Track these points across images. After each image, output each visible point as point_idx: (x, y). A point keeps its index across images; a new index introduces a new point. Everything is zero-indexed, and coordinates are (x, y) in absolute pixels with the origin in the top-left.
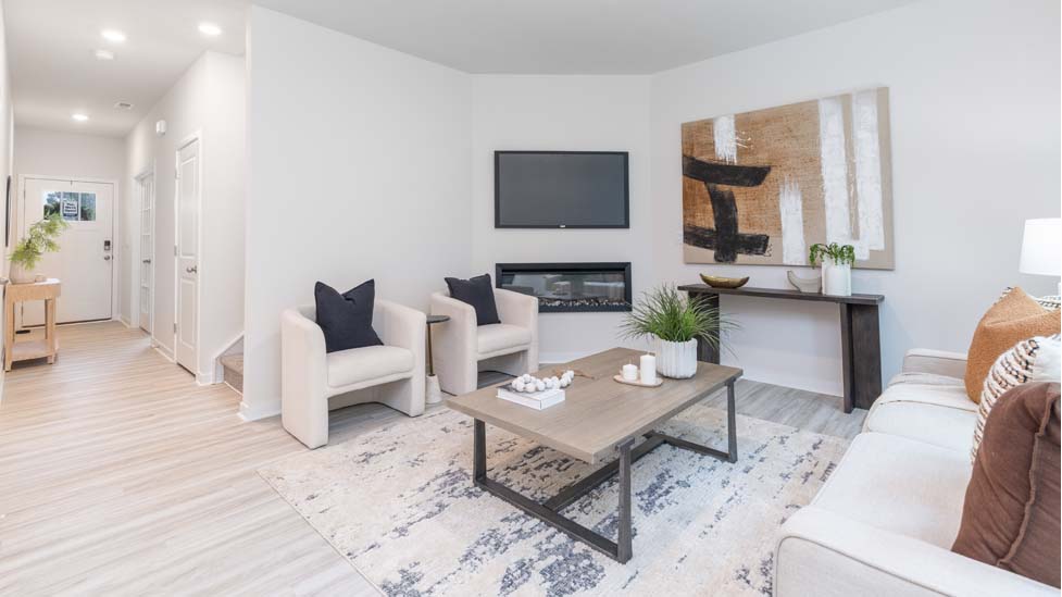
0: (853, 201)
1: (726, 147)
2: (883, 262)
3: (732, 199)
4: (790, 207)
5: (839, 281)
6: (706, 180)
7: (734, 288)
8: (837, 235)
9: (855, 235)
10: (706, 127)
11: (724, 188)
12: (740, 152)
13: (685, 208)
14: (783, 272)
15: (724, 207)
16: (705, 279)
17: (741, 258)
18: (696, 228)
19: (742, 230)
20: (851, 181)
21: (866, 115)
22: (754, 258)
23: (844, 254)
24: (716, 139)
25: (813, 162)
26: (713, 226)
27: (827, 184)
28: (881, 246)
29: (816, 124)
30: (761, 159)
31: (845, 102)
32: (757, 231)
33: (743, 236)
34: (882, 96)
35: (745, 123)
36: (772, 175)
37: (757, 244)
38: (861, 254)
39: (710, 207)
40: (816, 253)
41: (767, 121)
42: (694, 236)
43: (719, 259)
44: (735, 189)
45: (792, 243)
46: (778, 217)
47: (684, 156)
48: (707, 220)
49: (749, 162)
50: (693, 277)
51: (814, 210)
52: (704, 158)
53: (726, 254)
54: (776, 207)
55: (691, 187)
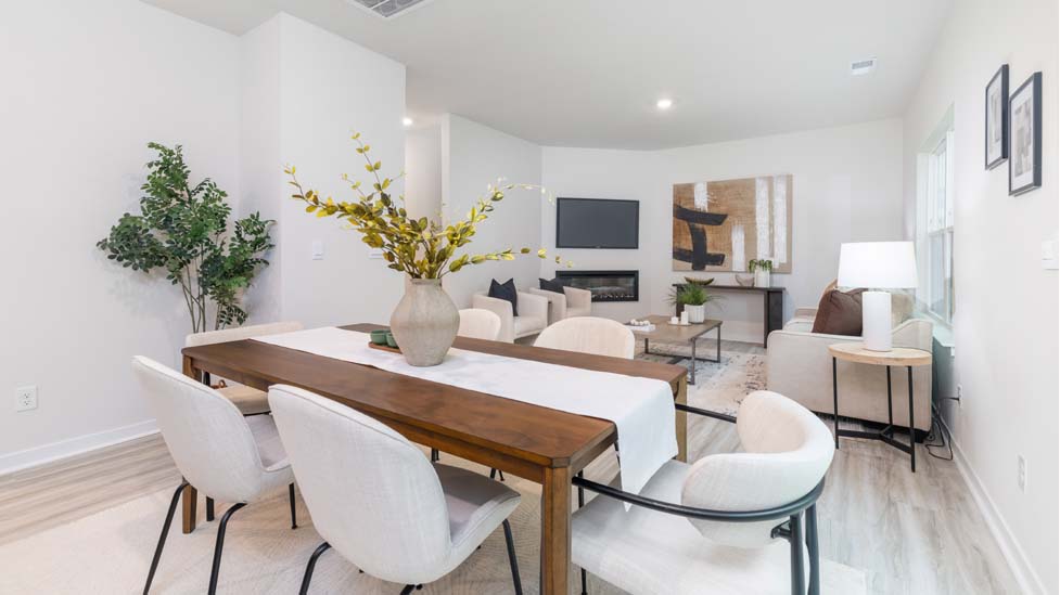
0: (772, 236)
1: (701, 202)
2: (786, 269)
3: (704, 233)
4: (738, 239)
5: (763, 279)
6: (688, 220)
7: (706, 284)
8: (762, 254)
9: (772, 255)
10: (689, 188)
11: (700, 226)
12: (710, 205)
13: (674, 237)
14: (731, 275)
15: (699, 238)
16: (687, 280)
17: (708, 267)
18: (681, 250)
19: (709, 251)
20: (771, 225)
21: (780, 189)
22: (716, 267)
23: (766, 265)
24: (696, 196)
25: (751, 213)
26: (691, 249)
27: (759, 226)
28: (785, 261)
29: (754, 191)
30: (722, 210)
31: (770, 180)
32: (718, 252)
33: (709, 255)
34: (789, 179)
35: (713, 188)
36: (728, 219)
37: (718, 260)
38: (776, 265)
39: (690, 237)
40: (752, 265)
41: (727, 188)
42: (679, 254)
43: (695, 268)
44: (705, 226)
45: (738, 259)
46: (731, 244)
47: (674, 205)
48: (688, 245)
49: (715, 211)
50: (680, 279)
51: (751, 241)
52: (687, 207)
53: (698, 266)
54: (730, 238)
55: (678, 224)
